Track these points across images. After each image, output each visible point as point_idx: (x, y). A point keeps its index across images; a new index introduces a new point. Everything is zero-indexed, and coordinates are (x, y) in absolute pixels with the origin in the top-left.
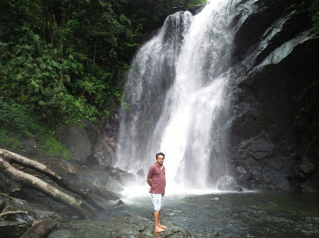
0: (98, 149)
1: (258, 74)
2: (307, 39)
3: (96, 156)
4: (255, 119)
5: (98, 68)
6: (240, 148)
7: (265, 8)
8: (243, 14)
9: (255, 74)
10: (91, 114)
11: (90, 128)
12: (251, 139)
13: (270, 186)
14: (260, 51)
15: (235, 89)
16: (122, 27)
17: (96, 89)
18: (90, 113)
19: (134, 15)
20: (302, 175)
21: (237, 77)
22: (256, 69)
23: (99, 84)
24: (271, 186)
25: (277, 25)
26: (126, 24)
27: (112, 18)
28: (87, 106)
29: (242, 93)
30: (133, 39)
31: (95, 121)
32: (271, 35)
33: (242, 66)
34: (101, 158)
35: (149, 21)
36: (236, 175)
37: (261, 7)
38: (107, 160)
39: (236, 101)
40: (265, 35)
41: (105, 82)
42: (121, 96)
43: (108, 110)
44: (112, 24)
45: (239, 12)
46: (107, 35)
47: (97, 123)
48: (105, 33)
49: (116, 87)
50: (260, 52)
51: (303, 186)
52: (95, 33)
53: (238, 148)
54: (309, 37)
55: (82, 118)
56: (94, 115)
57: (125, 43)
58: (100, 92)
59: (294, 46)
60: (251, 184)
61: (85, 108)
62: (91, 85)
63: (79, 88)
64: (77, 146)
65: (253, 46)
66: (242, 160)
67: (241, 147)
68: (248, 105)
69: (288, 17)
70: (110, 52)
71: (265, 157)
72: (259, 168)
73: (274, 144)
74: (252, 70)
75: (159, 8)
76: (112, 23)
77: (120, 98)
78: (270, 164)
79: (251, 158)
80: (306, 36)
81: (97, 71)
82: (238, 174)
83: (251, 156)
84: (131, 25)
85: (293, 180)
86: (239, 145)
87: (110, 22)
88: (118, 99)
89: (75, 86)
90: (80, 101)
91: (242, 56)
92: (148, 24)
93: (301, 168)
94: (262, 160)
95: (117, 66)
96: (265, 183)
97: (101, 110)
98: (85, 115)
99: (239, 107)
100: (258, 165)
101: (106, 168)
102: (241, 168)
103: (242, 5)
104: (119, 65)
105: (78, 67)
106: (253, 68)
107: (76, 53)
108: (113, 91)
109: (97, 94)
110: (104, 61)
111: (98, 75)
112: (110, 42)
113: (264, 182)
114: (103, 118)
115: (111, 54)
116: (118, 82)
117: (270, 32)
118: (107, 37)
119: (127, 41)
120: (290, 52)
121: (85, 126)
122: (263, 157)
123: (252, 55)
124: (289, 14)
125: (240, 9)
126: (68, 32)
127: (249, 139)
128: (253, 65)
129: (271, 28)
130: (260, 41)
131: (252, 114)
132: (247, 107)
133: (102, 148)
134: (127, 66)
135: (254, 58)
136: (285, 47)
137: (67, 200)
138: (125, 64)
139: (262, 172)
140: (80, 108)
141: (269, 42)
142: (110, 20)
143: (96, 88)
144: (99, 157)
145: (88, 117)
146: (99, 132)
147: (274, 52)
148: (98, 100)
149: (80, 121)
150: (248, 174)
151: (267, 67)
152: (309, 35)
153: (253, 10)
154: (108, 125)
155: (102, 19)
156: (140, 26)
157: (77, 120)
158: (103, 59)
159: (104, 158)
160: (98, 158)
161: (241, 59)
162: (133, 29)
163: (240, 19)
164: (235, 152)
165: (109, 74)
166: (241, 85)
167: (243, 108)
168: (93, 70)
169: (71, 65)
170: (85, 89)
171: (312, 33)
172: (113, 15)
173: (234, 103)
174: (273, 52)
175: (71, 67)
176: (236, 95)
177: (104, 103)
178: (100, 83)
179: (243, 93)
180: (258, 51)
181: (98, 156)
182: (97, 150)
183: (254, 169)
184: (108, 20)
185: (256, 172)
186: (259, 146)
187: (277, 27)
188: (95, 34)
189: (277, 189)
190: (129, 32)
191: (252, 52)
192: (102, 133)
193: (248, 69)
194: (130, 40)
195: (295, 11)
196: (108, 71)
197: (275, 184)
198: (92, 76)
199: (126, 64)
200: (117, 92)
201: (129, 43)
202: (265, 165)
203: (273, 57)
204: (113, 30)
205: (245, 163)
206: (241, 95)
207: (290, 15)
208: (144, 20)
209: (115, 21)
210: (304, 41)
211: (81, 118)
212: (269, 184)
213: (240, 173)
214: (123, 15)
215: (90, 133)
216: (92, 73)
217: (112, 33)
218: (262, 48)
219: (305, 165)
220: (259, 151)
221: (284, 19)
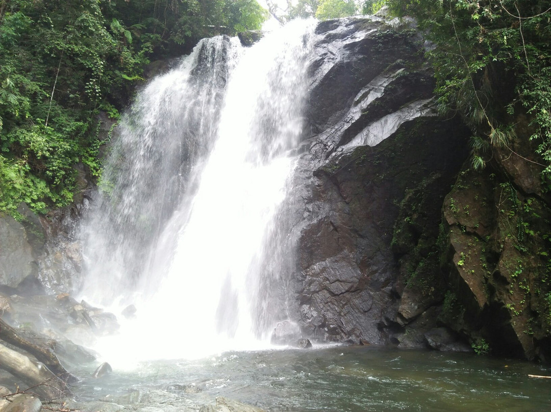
0: (46, 264)
1: (345, 159)
2: (418, 115)
3: (40, 277)
4: (336, 229)
5: (59, 109)
6: (309, 275)
7: (361, 56)
8: (325, 60)
9: (340, 158)
10: (36, 196)
11: (32, 223)
12: (328, 260)
13: (350, 338)
14: (348, 122)
15: (309, 178)
16: (115, 43)
17: (51, 149)
18: (34, 193)
19: (139, 26)
20: (399, 321)
21: (312, 159)
22: (342, 150)
23: (58, 141)
24: (353, 338)
25: (377, 87)
26: (121, 37)
27: (98, 23)
28: (28, 180)
29: (319, 186)
30: (132, 67)
31: (42, 209)
32: (366, 100)
33: (320, 143)
34: (50, 282)
35: (166, 41)
36: (300, 318)
37: (353, 54)
38: (62, 287)
39: (309, 197)
40: (358, 99)
41: (70, 138)
42: (99, 167)
43: (70, 191)
44: (97, 35)
45: (320, 56)
46: (85, 53)
47: (45, 215)
48: (82, 48)
49: (91, 150)
50: (350, 125)
51: (399, 339)
52: (62, 45)
53: (306, 275)
54: (421, 113)
55: (17, 203)
56: (42, 197)
57: (117, 72)
58: (58, 155)
59: (399, 123)
60: (323, 334)
61: (25, 184)
62: (44, 140)
63: (17, 143)
64: (5, 255)
65: (338, 114)
66: (312, 295)
67: (311, 274)
68: (327, 207)
69: (393, 77)
70: (88, 85)
71: (347, 291)
72: (337, 309)
73: (361, 271)
74: (336, 151)
75: (185, 23)
76: (96, 33)
77: (97, 170)
78: (353, 302)
79: (326, 291)
80: (417, 111)
81: (57, 115)
82: (304, 317)
83: (325, 288)
84: (130, 42)
85: (385, 329)
86: (308, 270)
87: (94, 30)
88: (92, 171)
89: (9, 138)
90: (17, 168)
91: (320, 127)
92: (162, 46)
93: (399, 310)
94: (341, 295)
95: (96, 111)
96: (345, 333)
97: (56, 190)
98: (23, 196)
99: (313, 208)
100: (335, 303)
101: (60, 301)
102: (310, 308)
103: (325, 45)
104: (101, 109)
105: (20, 104)
106: (338, 147)
107: (19, 76)
108: (83, 155)
109: (53, 158)
110: (72, 98)
111: (56, 123)
112: (90, 66)
113: (343, 331)
114: (60, 205)
115: (90, 89)
116: (95, 140)
117: (365, 96)
118: (85, 56)
119: (121, 70)
120: (393, 132)
121: (23, 217)
122: (343, 291)
123: (336, 127)
124: (394, 73)
125: (321, 51)
126: (8, 34)
127: (324, 261)
128: (337, 143)
129: (367, 90)
130: (349, 107)
131: (332, 221)
132: (325, 209)
133: (54, 263)
134: (115, 114)
135: (339, 133)
136: (386, 121)
137: (13, 362)
138: (113, 110)
139: (340, 315)
140: (16, 183)
141: (363, 111)
142: (94, 26)
143: (51, 147)
144: (46, 279)
145: (29, 201)
146: (49, 231)
147: (370, 128)
148: (53, 171)
149: (13, 207)
150: (320, 317)
151: (359, 149)
152: (421, 110)
153: (342, 56)
154: (69, 219)
155: (79, 22)
156: (148, 47)
157: (7, 205)
158: (71, 96)
159: (55, 282)
160: (44, 281)
161: (318, 132)
162: (134, 50)
163: (321, 67)
164: (302, 280)
165: (81, 124)
166: (318, 173)
167: (319, 210)
168: (49, 112)
169: (7, 97)
170: (28, 147)
171: (425, 106)
172: (101, 19)
173: (306, 201)
174: (368, 127)
175: (6, 102)
176: (309, 189)
177: (64, 177)
178: (61, 138)
179: (321, 186)
180: (345, 122)
181: (44, 278)
182: (43, 266)
183: (328, 310)
184: (89, 26)
185: (331, 314)
186: (339, 272)
187: (376, 89)
188: (61, 47)
189: (361, 343)
190: (126, 53)
191: (336, 123)
192: (55, 233)
193: (330, 149)
194: (126, 69)
195: (402, 69)
196: (77, 117)
197: (358, 334)
198: (44, 123)
199: (115, 111)
200: (91, 158)
201: (125, 73)
202: (346, 304)
203: (367, 135)
204: (97, 45)
205: (316, 299)
206: (317, 189)
207: (395, 75)
208: (157, 37)
209: (103, 30)
210: (414, 117)
211: (15, 203)
212: (349, 334)
213: (307, 315)
214: (118, 22)
215: (32, 232)
216: (46, 117)
217: (96, 51)
218: (352, 119)
219: (405, 306)
220: (338, 280)
221: (386, 79)
